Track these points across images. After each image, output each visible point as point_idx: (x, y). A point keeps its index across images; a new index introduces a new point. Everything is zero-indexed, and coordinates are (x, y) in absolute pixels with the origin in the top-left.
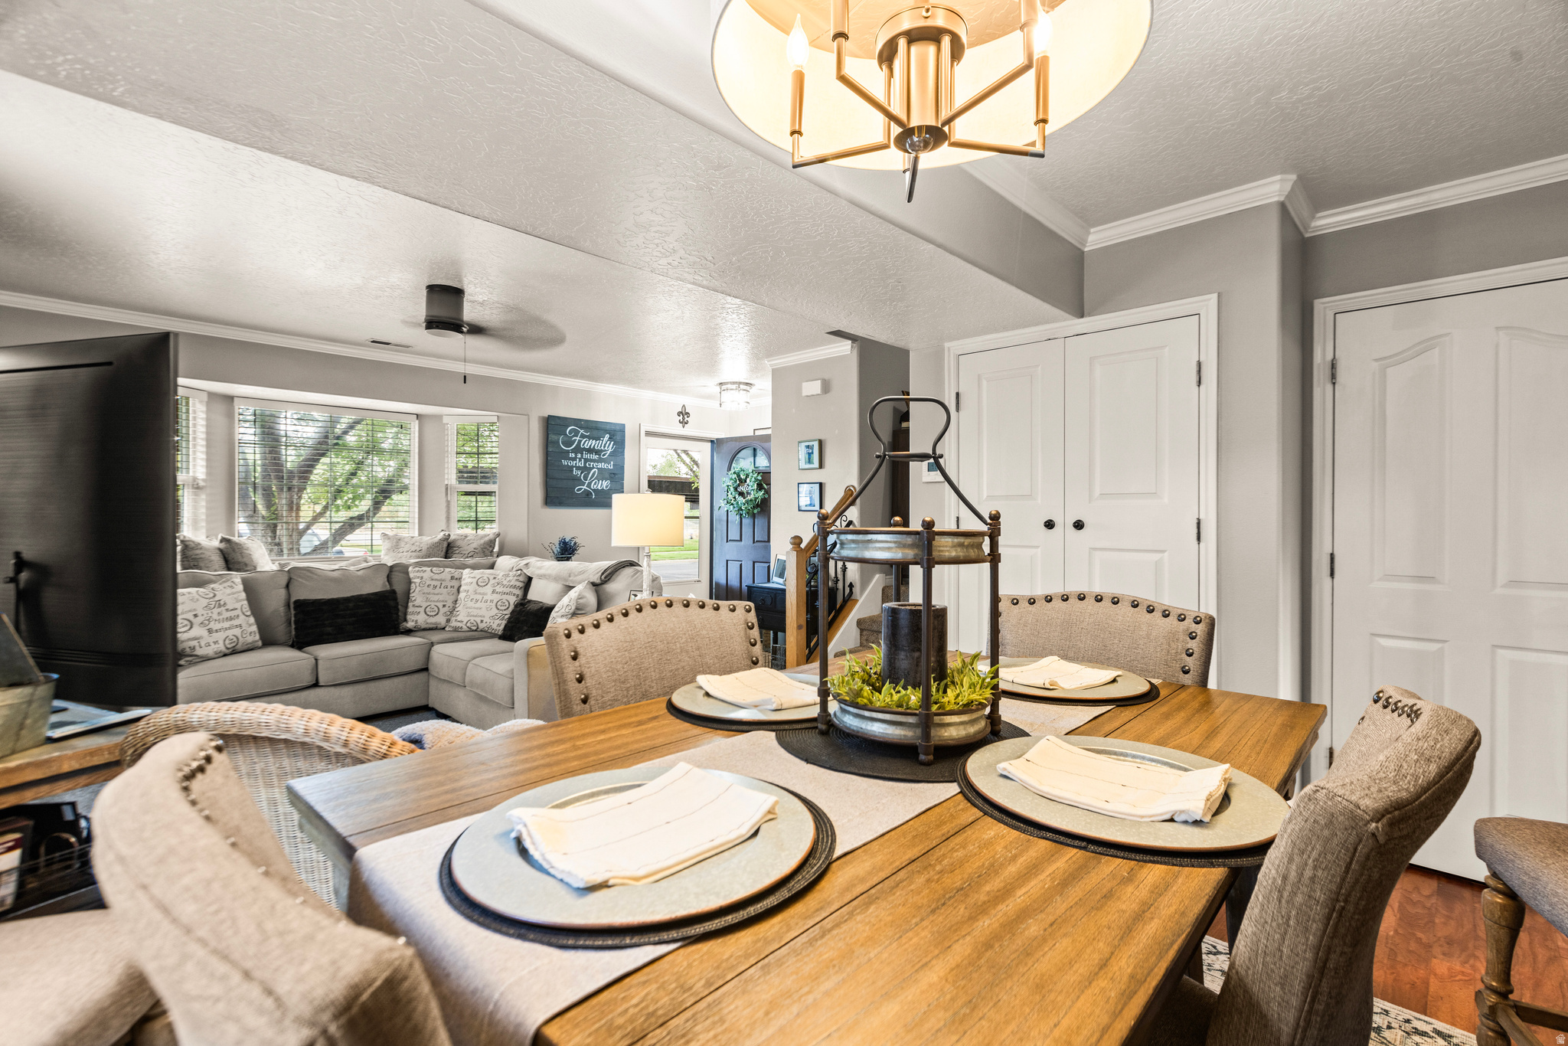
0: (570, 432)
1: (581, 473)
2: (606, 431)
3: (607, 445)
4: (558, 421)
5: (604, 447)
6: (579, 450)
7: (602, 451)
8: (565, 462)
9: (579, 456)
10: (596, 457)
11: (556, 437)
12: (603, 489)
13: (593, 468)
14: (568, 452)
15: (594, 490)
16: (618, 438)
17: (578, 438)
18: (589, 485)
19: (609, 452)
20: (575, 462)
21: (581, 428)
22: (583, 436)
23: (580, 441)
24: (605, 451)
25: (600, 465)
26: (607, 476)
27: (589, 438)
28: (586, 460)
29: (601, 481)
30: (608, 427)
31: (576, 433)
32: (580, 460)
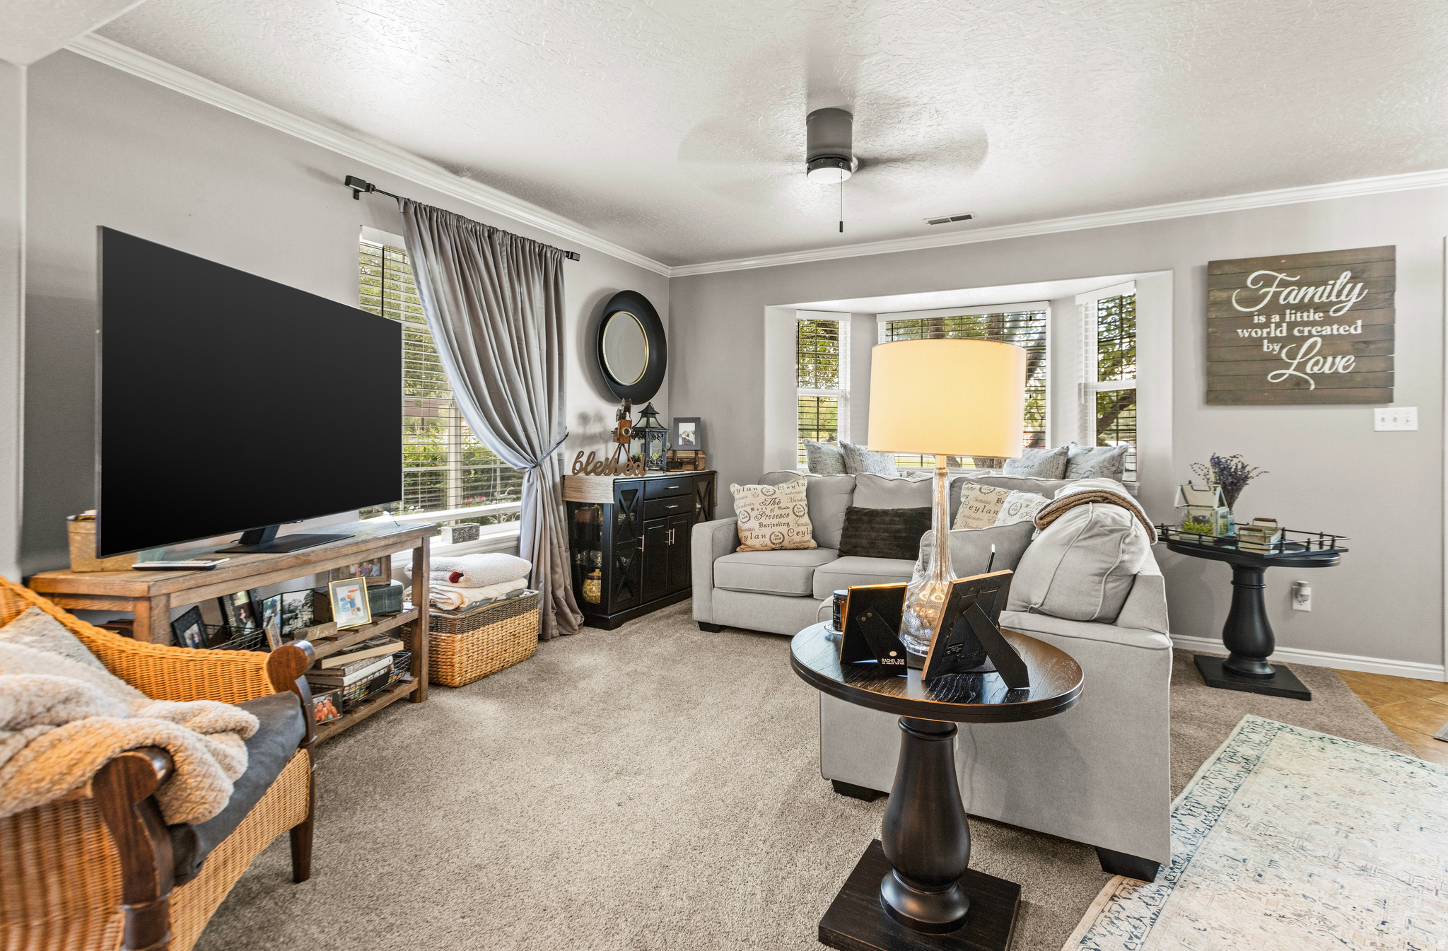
0: (1255, 282)
1: (1282, 348)
2: (1343, 267)
3: (1345, 292)
4: (1227, 269)
5: (1338, 296)
6: (1275, 307)
7: (1332, 304)
8: (1243, 333)
9: (1276, 318)
10: (1318, 316)
11: (1224, 295)
12: (1336, 373)
13: (1311, 336)
14: (1251, 315)
15: (1313, 376)
16: (1377, 272)
17: (1273, 289)
18: (1301, 367)
19: (1350, 304)
20: (1265, 331)
21: (1280, 271)
22: (1284, 284)
23: (1277, 295)
24: (1341, 302)
25: (1327, 330)
26: (1348, 347)
27: (1299, 285)
28: (1292, 326)
29: (1330, 359)
30: (1347, 259)
31: (1268, 281)
32: (1278, 325)
